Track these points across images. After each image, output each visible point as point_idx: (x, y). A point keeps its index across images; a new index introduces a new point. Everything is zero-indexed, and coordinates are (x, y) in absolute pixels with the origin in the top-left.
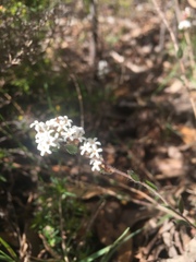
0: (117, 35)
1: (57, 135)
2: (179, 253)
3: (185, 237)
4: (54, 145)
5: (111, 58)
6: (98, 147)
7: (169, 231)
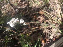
0: (16, 3)
1: (13, 22)
2: (52, 33)
3: (51, 30)
4: (14, 24)
5: (18, 8)
6: (23, 20)
7: (48, 31)
